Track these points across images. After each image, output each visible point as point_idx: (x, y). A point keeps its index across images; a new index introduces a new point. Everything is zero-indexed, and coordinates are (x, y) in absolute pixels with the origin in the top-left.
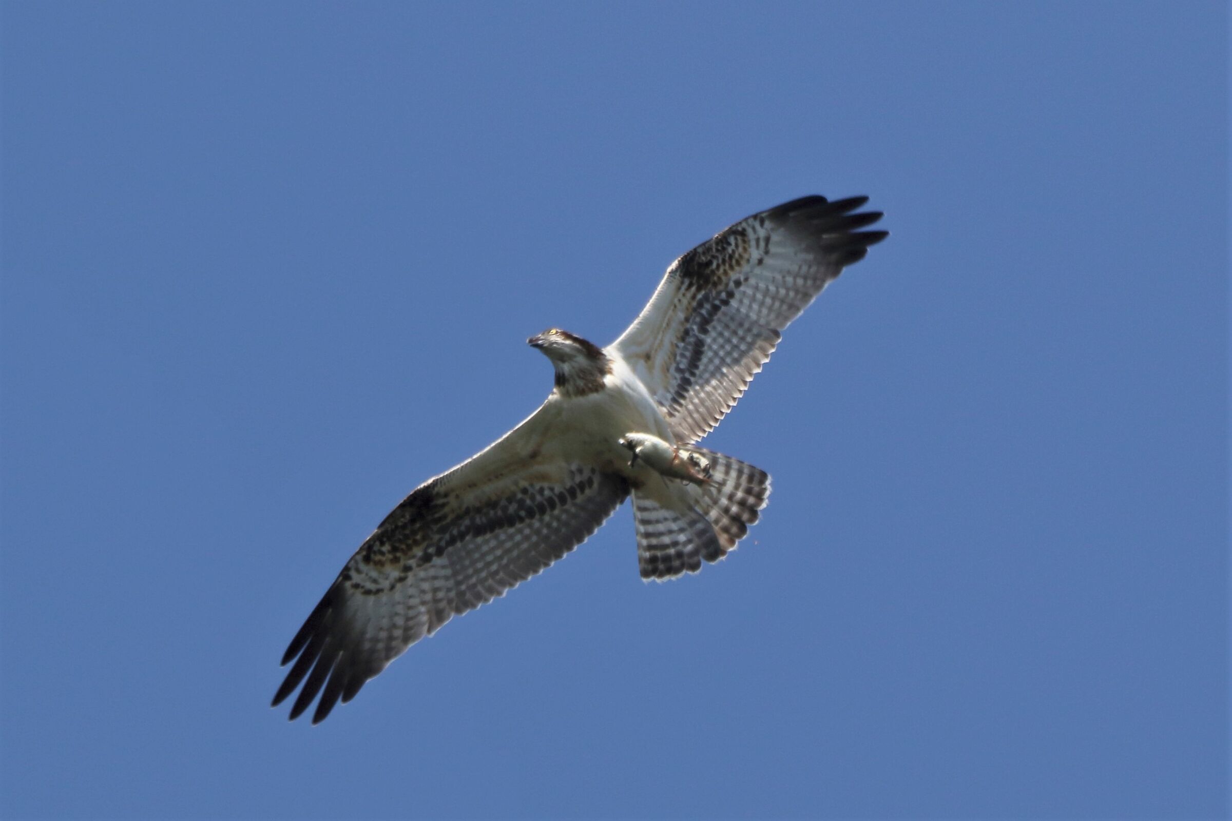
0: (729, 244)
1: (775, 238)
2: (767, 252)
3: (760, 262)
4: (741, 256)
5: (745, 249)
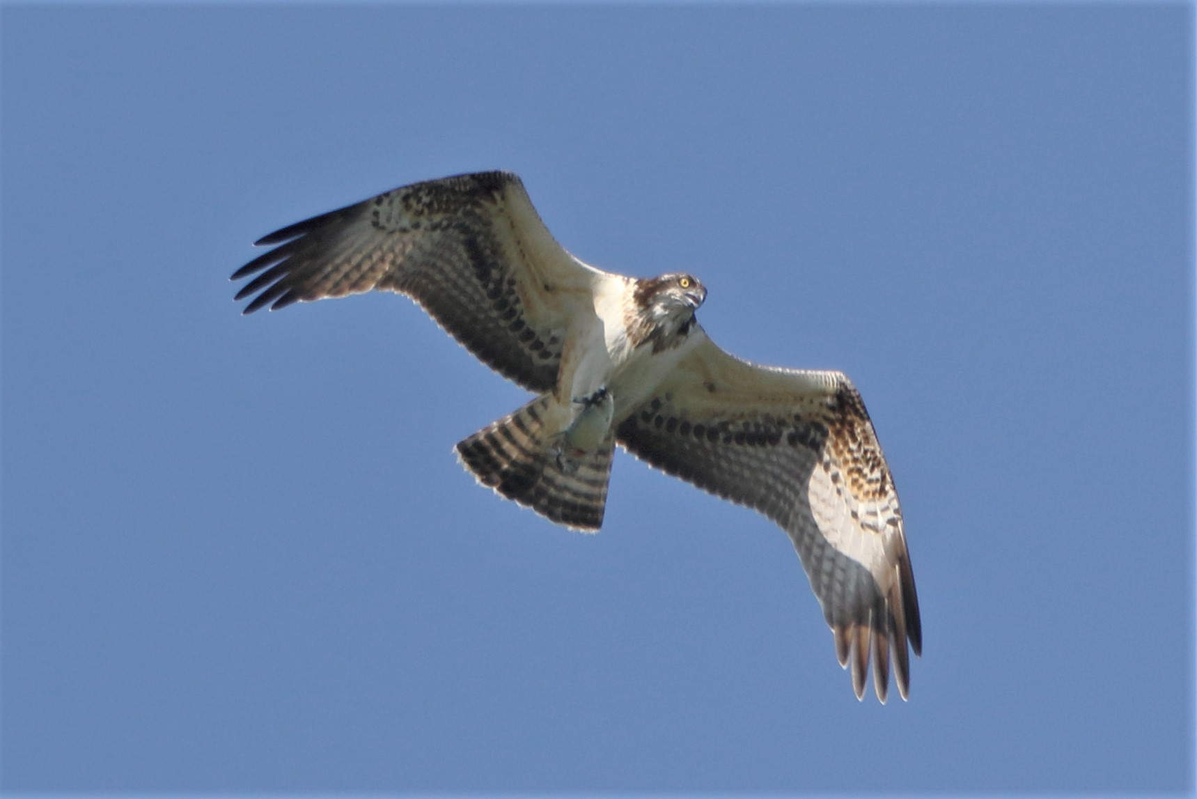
0: (872, 470)
2: (863, 526)
3: (855, 515)
5: (867, 494)
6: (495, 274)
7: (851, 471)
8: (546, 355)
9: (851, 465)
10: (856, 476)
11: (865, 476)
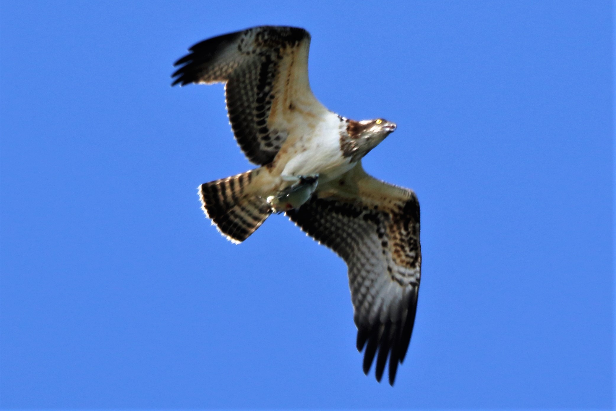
6: (267, 88)
7: (396, 245)
8: (269, 145)
9: (398, 241)
10: (399, 248)
11: (405, 251)
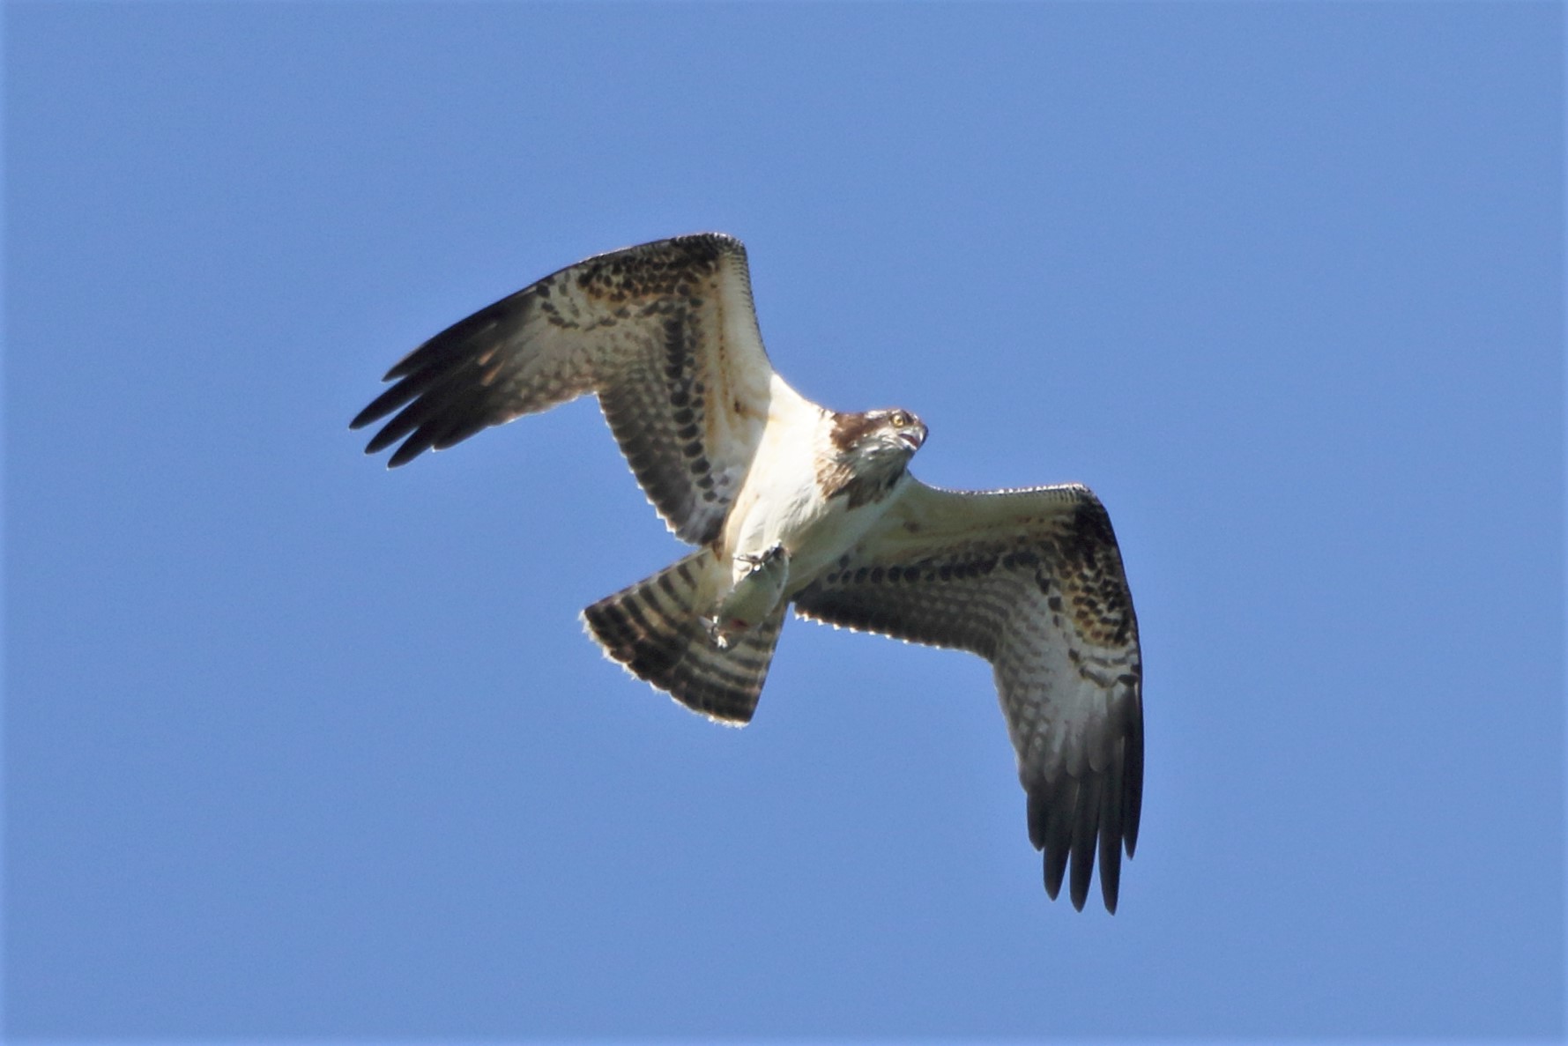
1: (1099, 695)
2: (1084, 673)
4: (1089, 623)
5: (1097, 634)
6: (687, 372)
